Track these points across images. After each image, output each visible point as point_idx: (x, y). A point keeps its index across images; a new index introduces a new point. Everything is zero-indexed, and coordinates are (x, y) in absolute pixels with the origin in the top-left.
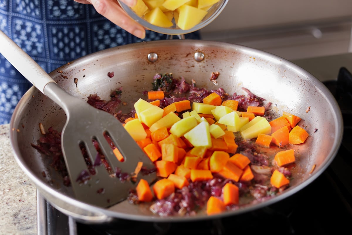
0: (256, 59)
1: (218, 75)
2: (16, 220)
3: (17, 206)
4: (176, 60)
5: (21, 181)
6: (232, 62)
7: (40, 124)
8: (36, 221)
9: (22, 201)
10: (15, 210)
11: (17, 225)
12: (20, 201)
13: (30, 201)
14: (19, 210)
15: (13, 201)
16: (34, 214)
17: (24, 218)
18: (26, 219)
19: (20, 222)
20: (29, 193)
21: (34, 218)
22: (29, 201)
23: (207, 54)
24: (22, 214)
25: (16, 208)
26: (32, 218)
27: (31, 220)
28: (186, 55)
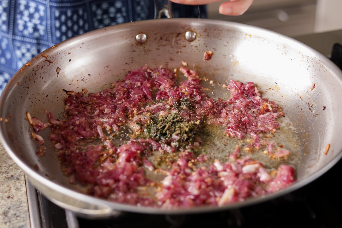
0: (252, 36)
1: (212, 54)
2: (6, 218)
3: (6, 203)
4: (166, 40)
5: (8, 175)
6: (226, 40)
7: (27, 113)
8: (28, 219)
9: (10, 197)
10: (4, 208)
11: (8, 224)
12: (9, 197)
13: (20, 197)
14: (8, 207)
15: (1, 198)
16: (26, 212)
17: (15, 216)
18: (17, 217)
19: (11, 220)
20: (17, 189)
21: (26, 216)
22: (18, 197)
23: (199, 33)
24: (12, 212)
25: (5, 205)
26: (24, 216)
27: (23, 218)
28: (177, 34)
